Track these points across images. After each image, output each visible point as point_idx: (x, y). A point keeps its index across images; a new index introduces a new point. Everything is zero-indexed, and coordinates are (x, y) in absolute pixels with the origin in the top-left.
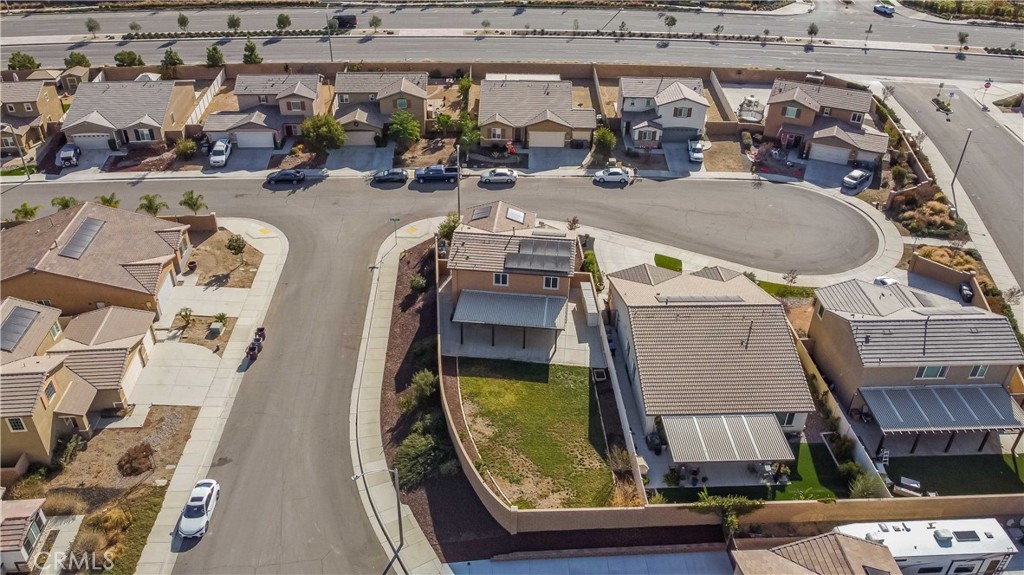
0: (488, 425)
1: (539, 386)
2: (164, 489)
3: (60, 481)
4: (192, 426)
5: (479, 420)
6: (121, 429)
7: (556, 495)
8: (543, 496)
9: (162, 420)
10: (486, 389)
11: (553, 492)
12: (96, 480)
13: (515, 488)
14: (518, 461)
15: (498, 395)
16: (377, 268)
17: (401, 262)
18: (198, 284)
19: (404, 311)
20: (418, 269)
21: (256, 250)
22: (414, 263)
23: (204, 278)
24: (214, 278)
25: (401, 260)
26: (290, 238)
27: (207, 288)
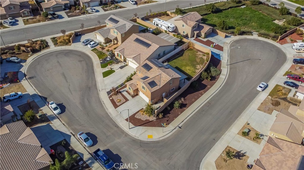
1: (179, 67)
2: (269, 95)
4: (260, 105)
5: (198, 68)
9: (268, 110)
10: (190, 72)
11: (197, 54)
12: (285, 103)
13: (203, 57)
14: (198, 60)
15: (189, 70)
16: (179, 127)
17: (170, 123)
18: (248, 157)
19: (186, 104)
20: (168, 115)
21: (217, 167)
22: (166, 119)
23: (245, 160)
24: (241, 158)
25: (169, 124)
26: (198, 166)
27: (245, 153)
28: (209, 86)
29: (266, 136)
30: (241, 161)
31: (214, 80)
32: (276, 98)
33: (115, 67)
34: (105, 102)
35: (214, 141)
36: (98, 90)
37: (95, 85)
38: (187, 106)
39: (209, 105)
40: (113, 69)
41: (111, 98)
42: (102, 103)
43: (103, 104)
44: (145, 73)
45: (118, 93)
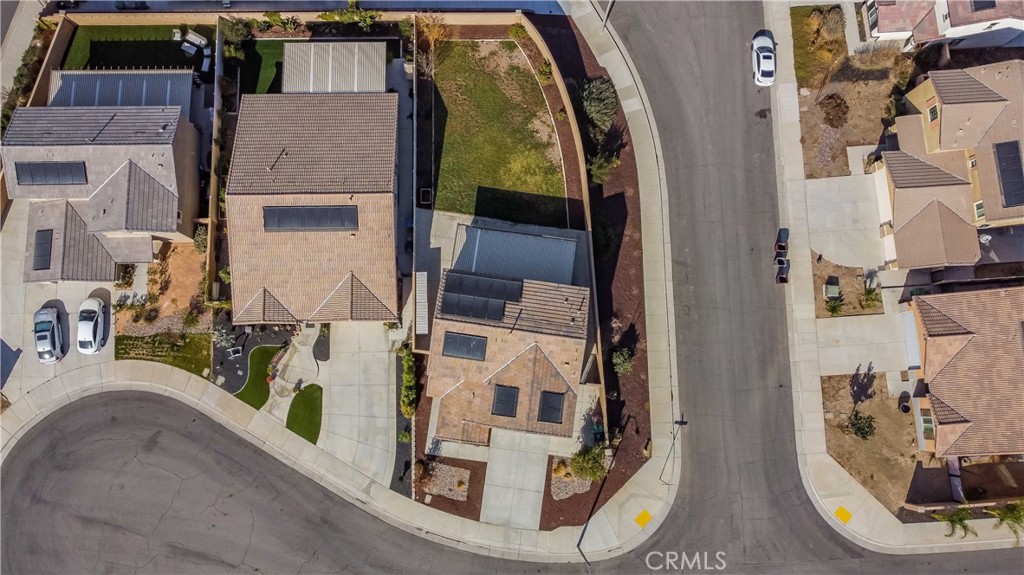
0: (537, 132)
1: (488, 183)
2: (800, 86)
3: (886, 87)
4: (804, 154)
5: (545, 139)
6: (863, 144)
7: (483, 55)
8: (493, 54)
9: (834, 158)
10: (539, 178)
11: (484, 58)
12: (857, 89)
13: (515, 61)
14: (513, 92)
15: (527, 170)
16: (677, 422)
17: (650, 434)
18: (883, 376)
19: (632, 326)
20: (625, 411)
21: (840, 463)
22: (630, 430)
23: (881, 391)
24: (870, 391)
25: (649, 439)
26: (805, 498)
27: (870, 369)
28: (629, 193)
29: (882, 268)
30: (876, 399)
31: (623, 146)
32: (823, 83)
33: (297, 364)
34: (426, 527)
35: (784, 387)
36: (358, 504)
37: (327, 495)
38: (638, 327)
39: (686, 272)
40: (303, 386)
41: (428, 499)
42: (422, 535)
43: (429, 537)
44: (480, 372)
45: (428, 463)
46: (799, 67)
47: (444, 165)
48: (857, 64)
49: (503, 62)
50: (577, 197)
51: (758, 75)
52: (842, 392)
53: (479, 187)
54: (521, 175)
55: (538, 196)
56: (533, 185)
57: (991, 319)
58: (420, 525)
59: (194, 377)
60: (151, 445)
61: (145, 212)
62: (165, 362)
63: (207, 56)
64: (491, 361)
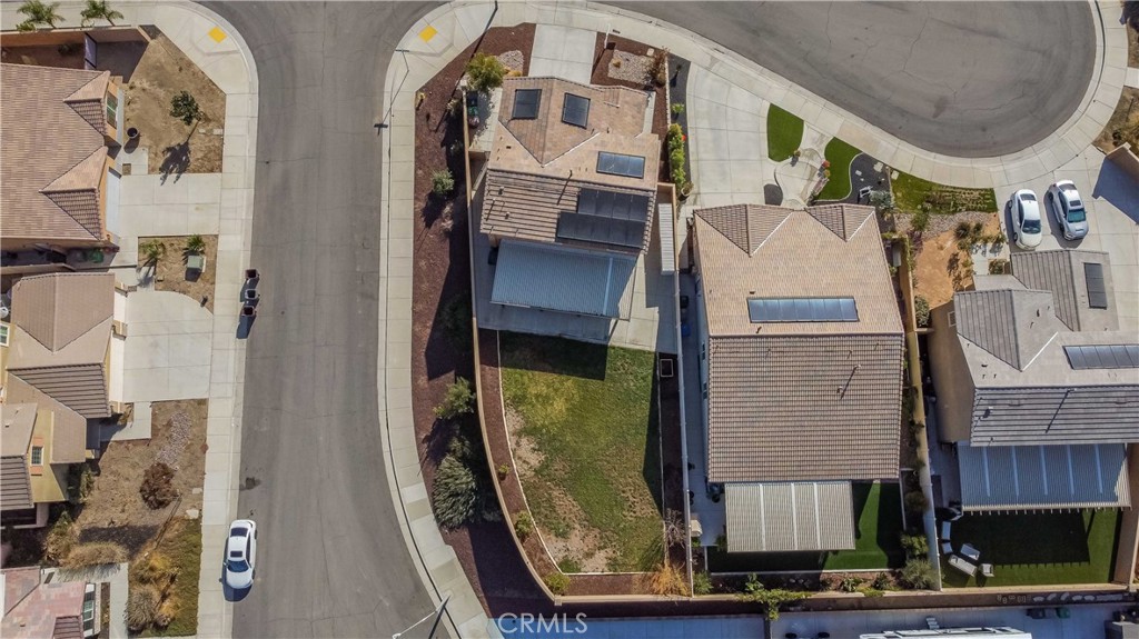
0: (534, 449)
1: (594, 384)
2: (197, 521)
3: (87, 519)
4: (205, 431)
5: (524, 441)
6: (129, 441)
7: (602, 554)
8: (589, 555)
9: (169, 424)
10: (533, 390)
11: (600, 548)
12: (124, 516)
13: (561, 544)
14: (566, 504)
15: (546, 400)
16: (386, 126)
17: (417, 114)
18: (151, 170)
19: (428, 225)
20: (442, 136)
21: (214, 84)
22: (436, 118)
23: (156, 155)
24: (169, 155)
25: (417, 109)
26: (256, 52)
27: (165, 177)
28: (423, 380)
29: (133, 289)
30: (163, 146)
31: (428, 439)
32: (167, 525)
33: (798, 181)
34: (651, 27)
35: (264, 161)
36: (723, 49)
37: (754, 58)
38: (422, 225)
39: (364, 287)
40: (790, 159)
41: (650, 52)
42: (655, 20)
43: (649, 18)
44: (602, 142)
45: (653, 83)
46: (196, 548)
47: (646, 405)
48: (120, 551)
49: (576, 543)
50: (487, 368)
51: (251, 531)
52: (200, 155)
53: (602, 378)
54: (554, 393)
55: (534, 368)
56: (539, 382)
57: (18, 206)
58: (659, 29)
59: (906, 171)
60: (941, 105)
61: (992, 312)
62: (940, 185)
63: (945, 541)
64: (590, 151)
